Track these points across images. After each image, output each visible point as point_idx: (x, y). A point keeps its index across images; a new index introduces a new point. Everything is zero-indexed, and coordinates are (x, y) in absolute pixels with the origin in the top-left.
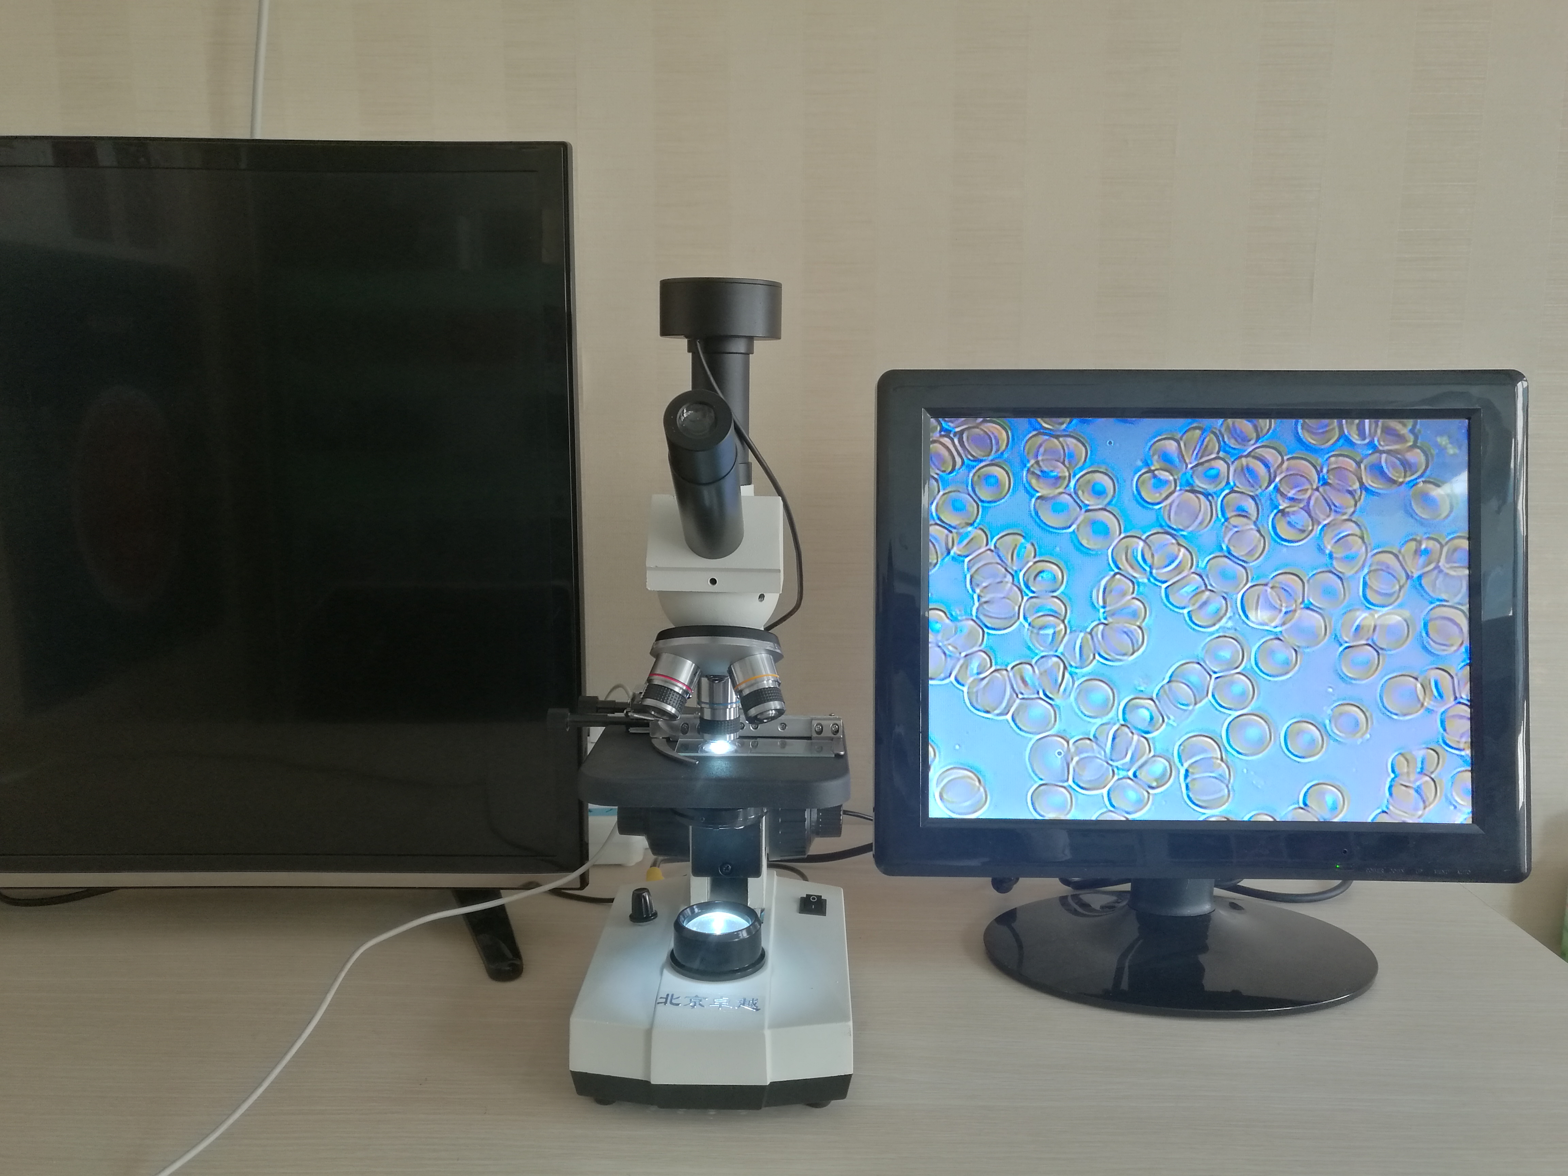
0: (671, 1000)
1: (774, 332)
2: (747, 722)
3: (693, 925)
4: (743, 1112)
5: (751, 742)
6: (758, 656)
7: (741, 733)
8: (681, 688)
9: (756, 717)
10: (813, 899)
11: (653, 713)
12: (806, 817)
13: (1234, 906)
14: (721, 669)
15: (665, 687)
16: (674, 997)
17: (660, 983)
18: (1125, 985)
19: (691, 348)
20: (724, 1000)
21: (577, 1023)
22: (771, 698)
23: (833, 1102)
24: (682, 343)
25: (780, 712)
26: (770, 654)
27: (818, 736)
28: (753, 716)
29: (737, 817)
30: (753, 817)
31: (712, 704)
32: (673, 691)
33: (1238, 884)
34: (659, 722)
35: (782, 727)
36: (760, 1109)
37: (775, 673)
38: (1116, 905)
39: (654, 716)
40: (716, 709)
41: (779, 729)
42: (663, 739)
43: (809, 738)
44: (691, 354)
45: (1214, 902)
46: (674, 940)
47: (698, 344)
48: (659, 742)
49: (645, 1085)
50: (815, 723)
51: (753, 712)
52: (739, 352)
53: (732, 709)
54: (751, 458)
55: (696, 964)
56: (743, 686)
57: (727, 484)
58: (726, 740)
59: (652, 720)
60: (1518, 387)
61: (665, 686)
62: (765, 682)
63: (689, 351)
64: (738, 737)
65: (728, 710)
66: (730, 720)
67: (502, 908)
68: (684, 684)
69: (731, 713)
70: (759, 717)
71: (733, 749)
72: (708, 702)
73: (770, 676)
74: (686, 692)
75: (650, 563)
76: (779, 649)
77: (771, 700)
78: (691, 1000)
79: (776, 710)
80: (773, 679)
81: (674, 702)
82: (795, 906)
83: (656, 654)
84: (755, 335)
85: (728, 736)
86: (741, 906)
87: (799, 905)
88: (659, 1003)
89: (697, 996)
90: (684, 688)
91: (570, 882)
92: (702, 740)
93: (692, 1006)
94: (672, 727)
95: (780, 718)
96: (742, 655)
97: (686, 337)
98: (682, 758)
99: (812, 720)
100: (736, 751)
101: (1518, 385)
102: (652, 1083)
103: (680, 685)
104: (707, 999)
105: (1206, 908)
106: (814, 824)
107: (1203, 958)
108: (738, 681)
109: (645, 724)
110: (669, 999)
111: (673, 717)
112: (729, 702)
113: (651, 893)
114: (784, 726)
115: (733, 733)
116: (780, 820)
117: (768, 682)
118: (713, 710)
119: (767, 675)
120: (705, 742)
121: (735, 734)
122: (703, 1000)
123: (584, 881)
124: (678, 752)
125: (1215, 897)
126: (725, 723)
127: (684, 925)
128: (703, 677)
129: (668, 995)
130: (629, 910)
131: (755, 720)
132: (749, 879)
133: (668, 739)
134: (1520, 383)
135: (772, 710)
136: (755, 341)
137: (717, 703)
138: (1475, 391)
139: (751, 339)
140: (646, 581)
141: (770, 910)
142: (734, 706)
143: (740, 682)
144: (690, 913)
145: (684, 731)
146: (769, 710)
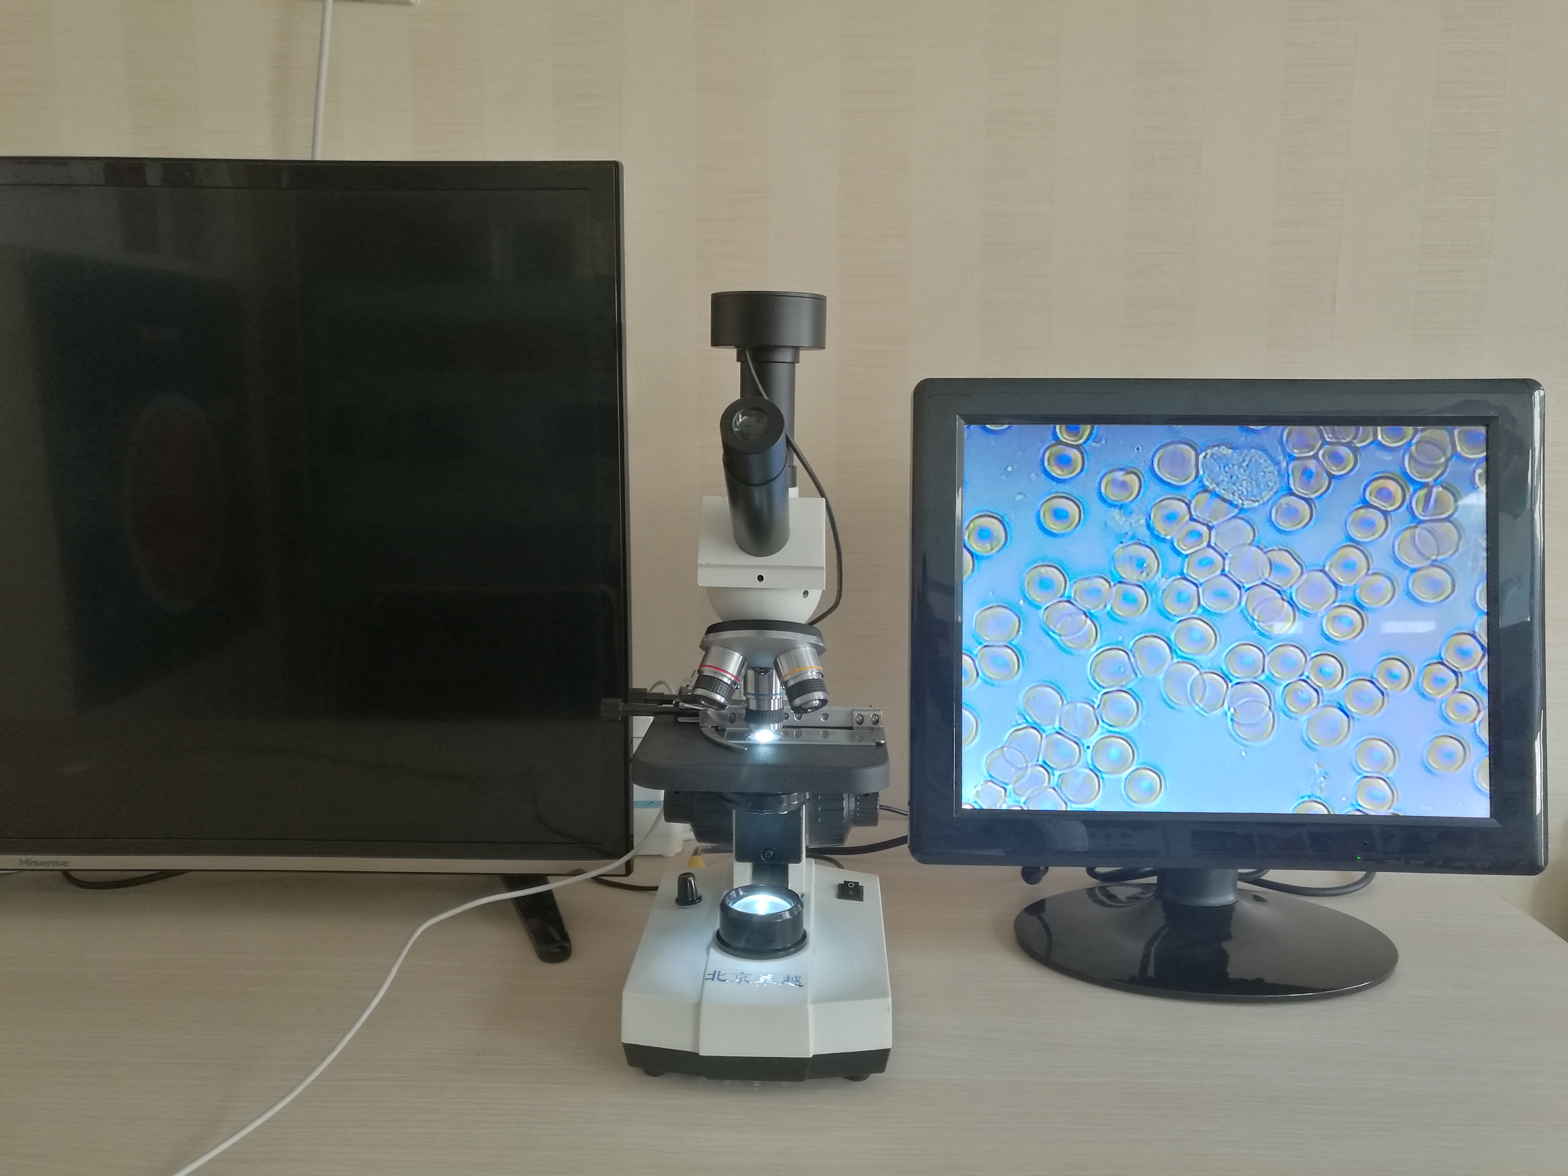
0: (719, 975)
1: (819, 343)
2: (792, 711)
3: (738, 906)
4: (786, 1084)
5: (795, 731)
6: (803, 649)
7: (785, 722)
8: (729, 679)
9: (800, 707)
10: (850, 885)
11: (703, 702)
12: (844, 806)
13: (1257, 899)
14: (765, 661)
15: (715, 678)
16: (721, 974)
17: (707, 962)
18: (1151, 972)
19: (740, 358)
20: (769, 977)
21: (630, 998)
22: (815, 688)
23: (873, 1075)
24: (731, 353)
25: (824, 702)
26: (814, 648)
27: (859, 726)
28: (798, 706)
29: (781, 803)
30: (796, 803)
31: (758, 695)
32: (721, 683)
33: (1261, 878)
34: (708, 712)
35: (825, 718)
36: (802, 1080)
37: (819, 666)
38: (1143, 896)
39: (704, 706)
40: (761, 700)
41: (822, 720)
42: (712, 728)
43: (851, 728)
44: (740, 363)
45: (1238, 894)
46: (720, 920)
47: (748, 354)
48: (707, 729)
49: (694, 1056)
50: (856, 714)
51: (798, 702)
52: (787, 361)
53: (777, 700)
54: (797, 462)
55: (742, 944)
56: (789, 677)
57: (778, 485)
58: (770, 729)
59: (702, 710)
60: (1535, 396)
61: (715, 676)
62: (809, 674)
63: (738, 360)
64: (782, 727)
65: (772, 701)
66: (774, 710)
67: (549, 893)
68: (732, 675)
69: (776, 703)
70: (803, 706)
71: (777, 739)
72: (754, 693)
73: (814, 668)
74: (734, 683)
75: (701, 560)
76: (822, 643)
77: (815, 691)
78: (737, 976)
79: (819, 700)
80: (816, 671)
81: (723, 692)
82: (833, 892)
83: (706, 647)
84: (800, 345)
85: (772, 726)
86: (782, 888)
87: (837, 892)
88: (706, 979)
89: (742, 973)
90: (733, 679)
91: (616, 868)
92: (748, 729)
93: (738, 982)
94: (720, 716)
95: (822, 709)
96: (787, 648)
97: (736, 347)
98: (731, 745)
99: (853, 710)
100: (780, 740)
101: (1535, 393)
102: (701, 1054)
103: (729, 676)
104: (752, 976)
105: (1230, 898)
106: (851, 813)
107: (1226, 946)
108: (784, 673)
109: (695, 713)
110: (715, 976)
111: (722, 706)
112: (774, 693)
113: (696, 878)
114: (826, 716)
115: (778, 723)
116: (819, 809)
117: (812, 674)
118: (759, 701)
119: (811, 667)
120: (750, 732)
121: (779, 724)
122: (748, 977)
123: (629, 868)
124: (727, 739)
125: (1240, 890)
126: (770, 713)
127: (730, 906)
128: (749, 669)
129: (715, 972)
130: (676, 895)
131: (800, 710)
132: (789, 864)
133: (716, 728)
134: (1537, 391)
135: (816, 700)
136: (800, 351)
137: (762, 694)
138: (1493, 399)
139: (796, 349)
140: (697, 578)
141: (810, 895)
142: (778, 697)
143: (786, 673)
144: (735, 895)
145: (732, 721)
146: (813, 701)
